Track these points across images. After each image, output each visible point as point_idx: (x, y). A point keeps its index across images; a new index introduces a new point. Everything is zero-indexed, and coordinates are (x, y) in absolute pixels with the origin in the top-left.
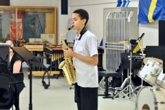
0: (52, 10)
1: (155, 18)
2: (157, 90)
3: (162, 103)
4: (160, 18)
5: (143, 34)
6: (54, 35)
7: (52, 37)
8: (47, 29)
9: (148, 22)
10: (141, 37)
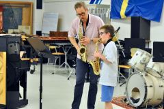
0: (28, 5)
1: (127, 14)
2: (146, 75)
3: (151, 86)
4: (132, 15)
5: (119, 28)
6: (30, 27)
7: (28, 28)
8: (23, 21)
9: (120, 18)
10: (117, 31)
